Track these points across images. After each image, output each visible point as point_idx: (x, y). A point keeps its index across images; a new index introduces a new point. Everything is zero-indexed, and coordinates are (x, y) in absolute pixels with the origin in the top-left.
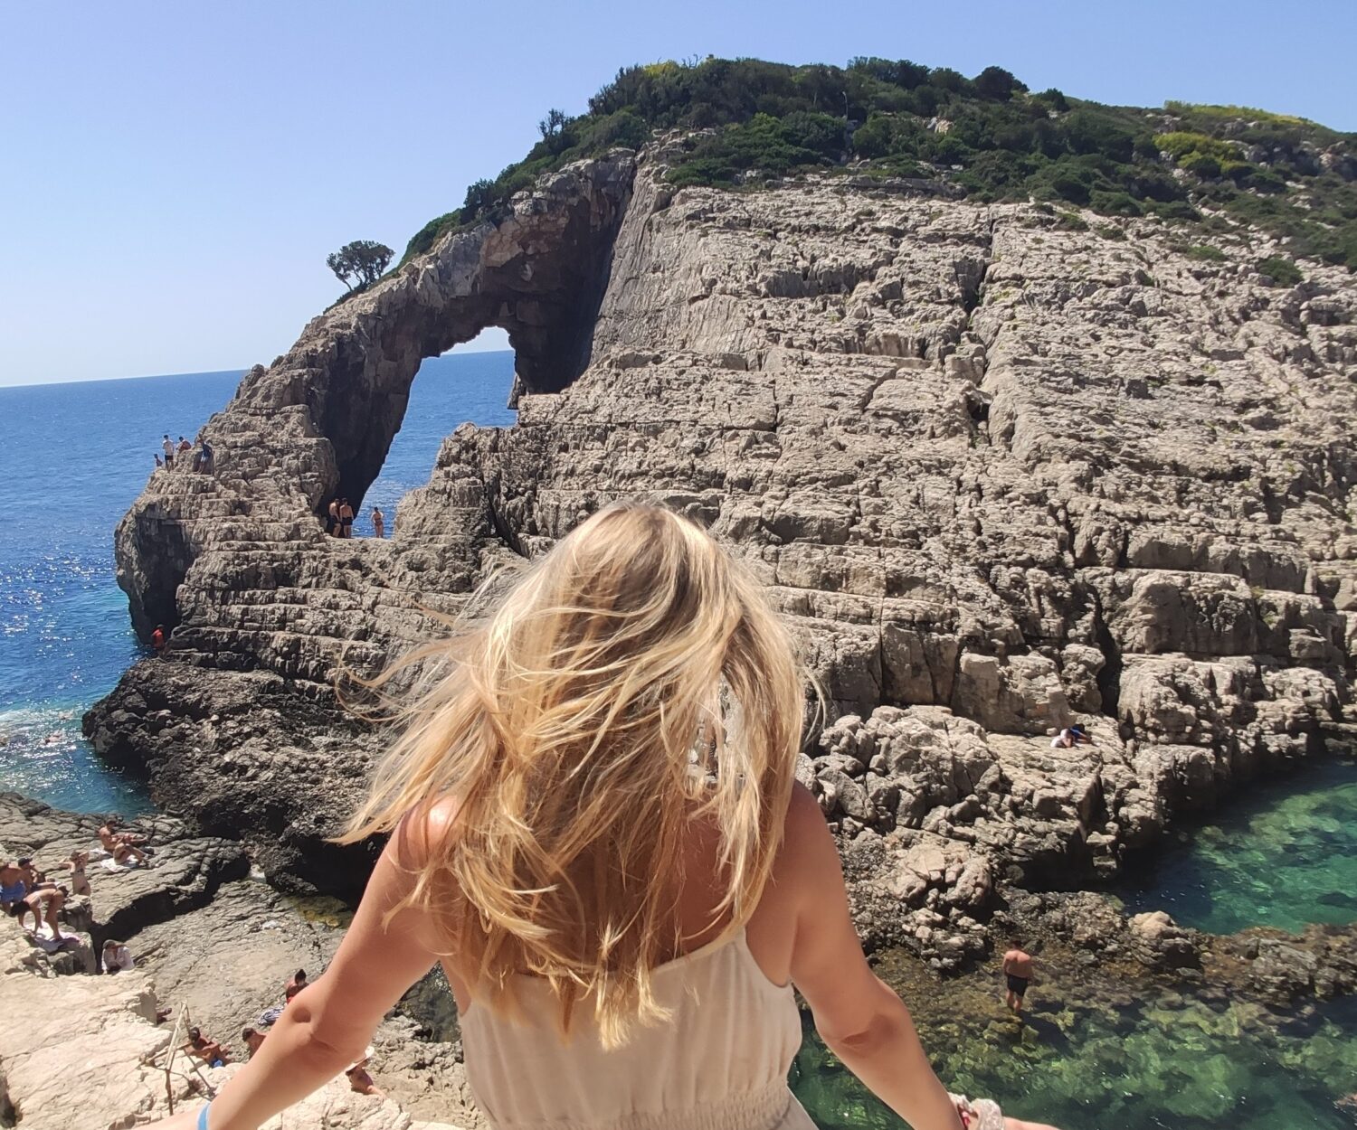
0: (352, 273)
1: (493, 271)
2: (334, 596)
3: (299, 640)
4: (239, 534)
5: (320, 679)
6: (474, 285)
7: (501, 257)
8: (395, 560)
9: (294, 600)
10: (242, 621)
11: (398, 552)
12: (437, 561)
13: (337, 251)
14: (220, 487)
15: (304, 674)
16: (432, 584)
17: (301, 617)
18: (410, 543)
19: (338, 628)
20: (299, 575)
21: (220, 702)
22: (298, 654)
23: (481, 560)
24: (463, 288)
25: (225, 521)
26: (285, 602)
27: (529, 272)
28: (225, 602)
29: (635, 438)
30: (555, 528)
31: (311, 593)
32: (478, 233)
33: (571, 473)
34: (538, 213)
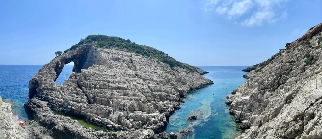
1: (74, 55)
2: (57, 92)
3: (52, 98)
5: (55, 104)
6: (72, 57)
8: (65, 89)
9: (52, 92)
10: (45, 94)
11: (66, 87)
12: (71, 89)
13: (56, 52)
15: (53, 103)
16: (71, 92)
17: (53, 95)
20: (53, 89)
21: (43, 105)
22: (52, 100)
23: (77, 90)
24: (70, 57)
27: (78, 56)
28: (43, 92)
29: (98, 76)
30: (87, 86)
31: (54, 91)
32: (73, 51)
33: (89, 79)
34: (80, 49)
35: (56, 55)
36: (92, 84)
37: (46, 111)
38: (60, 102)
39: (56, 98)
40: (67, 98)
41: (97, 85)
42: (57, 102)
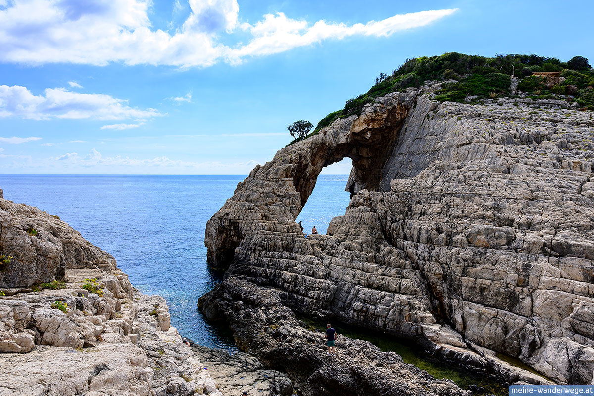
0: (296, 133)
1: (354, 134)
2: (311, 258)
3: (296, 276)
4: (266, 228)
5: (306, 295)
6: (347, 139)
7: (358, 129)
8: (338, 245)
9: (292, 259)
10: (268, 265)
11: (339, 242)
12: (359, 247)
13: (292, 124)
14: (256, 208)
15: (298, 292)
16: (358, 258)
17: (296, 266)
18: (344, 239)
19: (313, 273)
20: (293, 247)
21: (266, 301)
22: (295, 283)
23: (379, 249)
24: (343, 140)
25: (260, 222)
26: (287, 258)
27: (369, 135)
28: (260, 256)
29: (458, 200)
30: (418, 238)
31: (299, 256)
32: (350, 119)
33: (423, 214)
34: (375, 112)
35: (292, 134)
36: (439, 230)
37: (279, 319)
38: (325, 290)
39: (309, 278)
40: (348, 278)
41: (457, 233)
42: (314, 289)
